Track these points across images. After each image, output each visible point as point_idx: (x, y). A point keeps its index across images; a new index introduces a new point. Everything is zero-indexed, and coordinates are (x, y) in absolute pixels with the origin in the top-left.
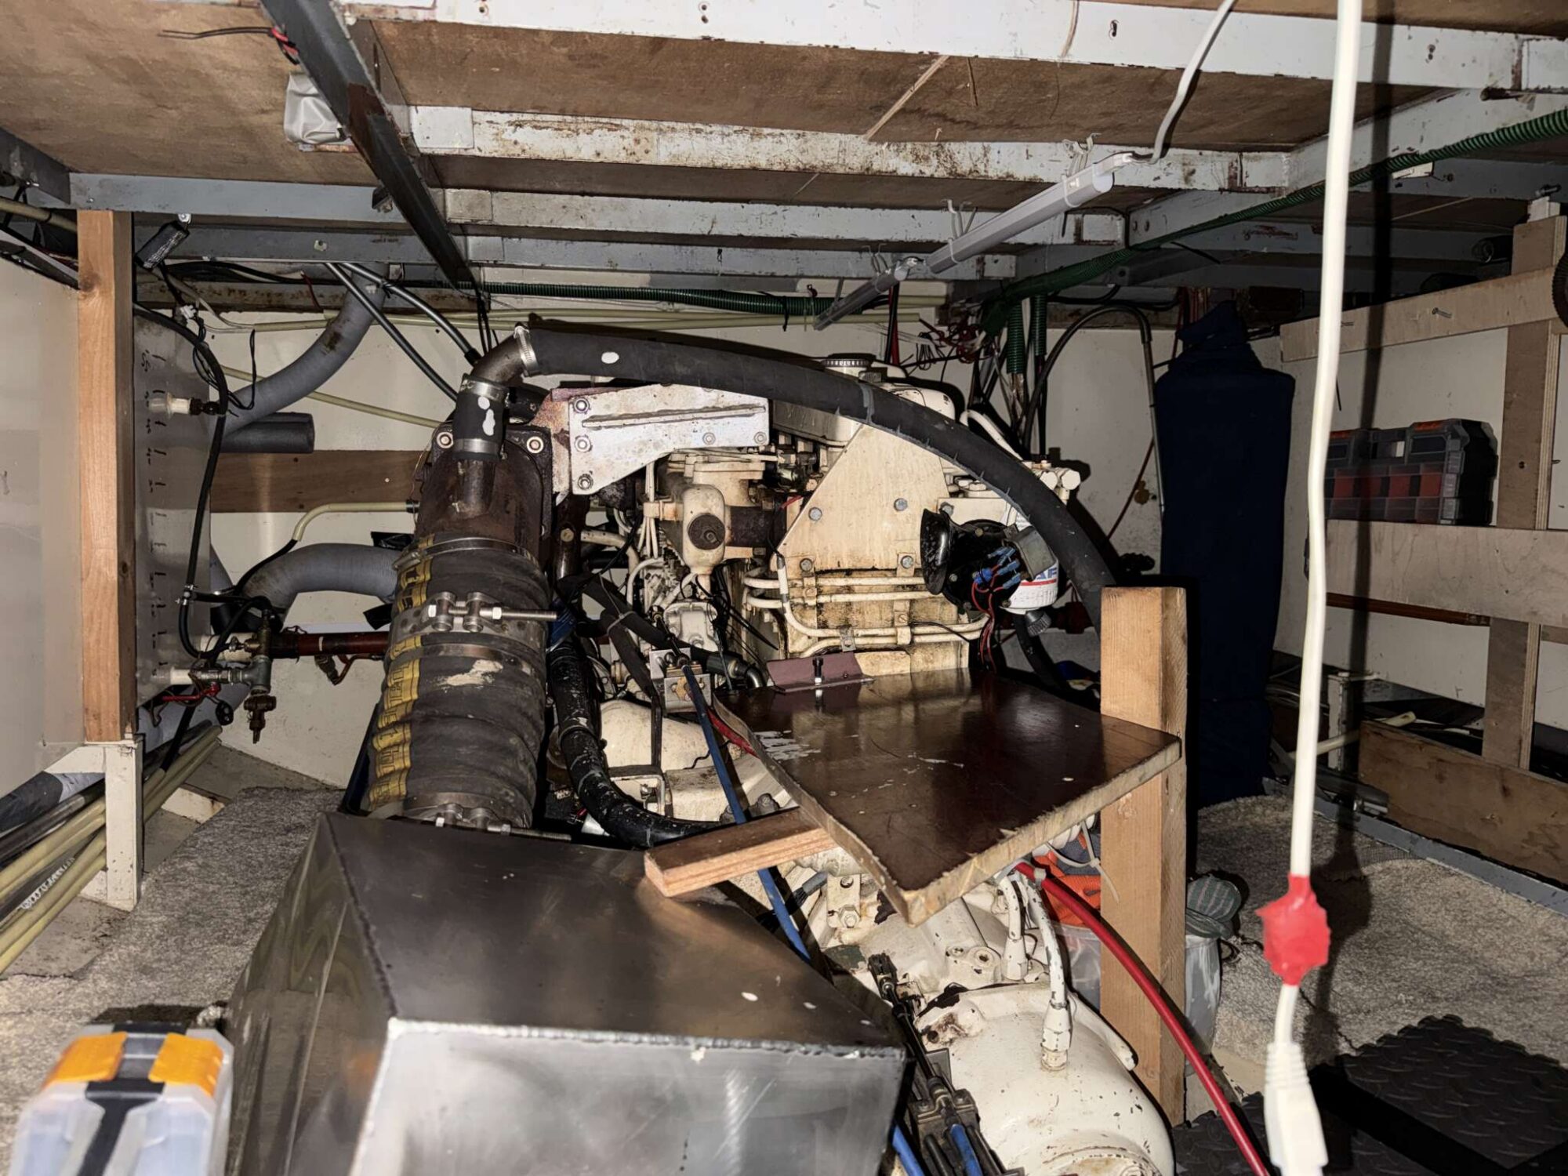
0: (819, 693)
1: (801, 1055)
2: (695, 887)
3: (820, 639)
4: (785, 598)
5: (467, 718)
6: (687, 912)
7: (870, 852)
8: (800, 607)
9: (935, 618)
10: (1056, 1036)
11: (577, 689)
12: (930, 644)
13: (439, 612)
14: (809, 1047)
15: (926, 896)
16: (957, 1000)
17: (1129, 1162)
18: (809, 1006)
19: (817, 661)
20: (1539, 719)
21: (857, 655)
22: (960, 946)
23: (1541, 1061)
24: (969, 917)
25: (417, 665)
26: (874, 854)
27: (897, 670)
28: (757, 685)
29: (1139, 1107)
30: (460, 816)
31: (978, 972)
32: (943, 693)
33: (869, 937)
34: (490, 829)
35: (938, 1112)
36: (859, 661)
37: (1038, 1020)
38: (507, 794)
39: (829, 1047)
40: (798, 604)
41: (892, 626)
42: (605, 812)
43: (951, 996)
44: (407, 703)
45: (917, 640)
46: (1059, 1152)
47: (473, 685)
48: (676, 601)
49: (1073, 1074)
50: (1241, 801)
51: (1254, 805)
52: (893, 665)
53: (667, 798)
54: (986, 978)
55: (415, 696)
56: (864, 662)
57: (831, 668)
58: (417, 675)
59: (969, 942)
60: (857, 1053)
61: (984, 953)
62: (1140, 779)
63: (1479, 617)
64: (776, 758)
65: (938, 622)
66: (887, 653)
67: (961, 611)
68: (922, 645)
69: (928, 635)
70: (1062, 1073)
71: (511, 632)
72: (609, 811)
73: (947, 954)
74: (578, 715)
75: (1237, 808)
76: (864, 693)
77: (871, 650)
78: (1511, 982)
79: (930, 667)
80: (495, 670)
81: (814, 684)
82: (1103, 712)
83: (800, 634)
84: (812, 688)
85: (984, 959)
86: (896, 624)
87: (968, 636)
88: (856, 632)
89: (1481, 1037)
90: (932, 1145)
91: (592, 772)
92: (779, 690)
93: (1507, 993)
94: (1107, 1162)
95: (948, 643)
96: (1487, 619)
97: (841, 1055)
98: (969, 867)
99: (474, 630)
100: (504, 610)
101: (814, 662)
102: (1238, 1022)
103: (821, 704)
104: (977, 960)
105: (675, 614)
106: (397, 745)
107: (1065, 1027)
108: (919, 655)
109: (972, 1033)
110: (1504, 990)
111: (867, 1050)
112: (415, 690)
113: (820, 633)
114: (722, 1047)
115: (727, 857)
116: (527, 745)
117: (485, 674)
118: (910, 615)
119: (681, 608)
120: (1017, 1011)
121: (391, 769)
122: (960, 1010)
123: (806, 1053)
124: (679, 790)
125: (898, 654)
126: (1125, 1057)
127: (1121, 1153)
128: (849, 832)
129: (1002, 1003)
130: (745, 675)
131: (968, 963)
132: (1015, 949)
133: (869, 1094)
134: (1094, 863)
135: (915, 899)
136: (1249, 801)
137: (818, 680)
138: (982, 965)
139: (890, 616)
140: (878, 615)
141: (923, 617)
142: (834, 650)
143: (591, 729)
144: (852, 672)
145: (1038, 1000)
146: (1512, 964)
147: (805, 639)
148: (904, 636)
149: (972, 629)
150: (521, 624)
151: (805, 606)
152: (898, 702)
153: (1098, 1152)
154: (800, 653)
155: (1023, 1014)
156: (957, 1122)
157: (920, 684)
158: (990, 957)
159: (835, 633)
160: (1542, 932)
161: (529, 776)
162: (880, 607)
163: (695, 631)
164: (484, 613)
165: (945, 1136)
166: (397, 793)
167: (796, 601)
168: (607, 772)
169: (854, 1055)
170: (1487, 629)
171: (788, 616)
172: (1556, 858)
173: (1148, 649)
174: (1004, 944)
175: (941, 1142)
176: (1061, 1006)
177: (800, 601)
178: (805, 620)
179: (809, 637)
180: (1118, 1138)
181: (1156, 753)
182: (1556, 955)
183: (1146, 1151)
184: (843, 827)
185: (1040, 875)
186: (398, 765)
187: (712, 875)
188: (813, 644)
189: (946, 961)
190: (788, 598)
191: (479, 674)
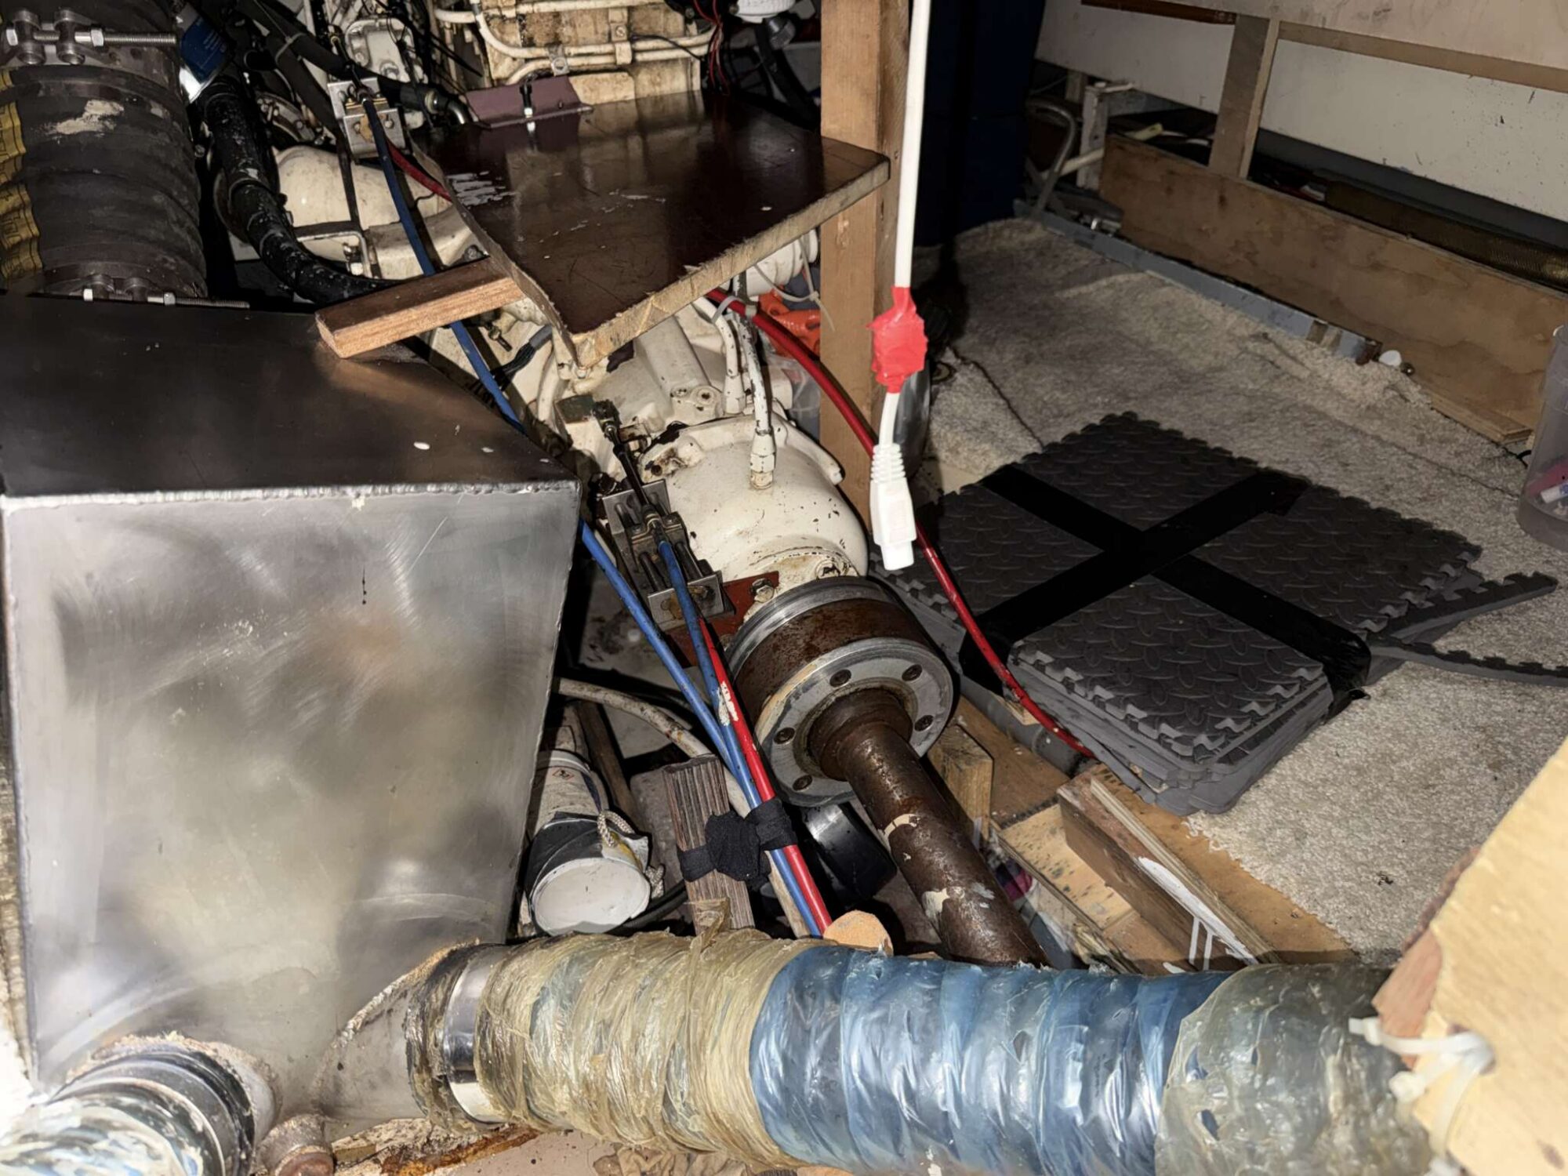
0: (531, 127)
1: (472, 495)
2: (372, 346)
3: (527, 60)
4: (476, 9)
5: (91, 172)
6: (368, 371)
7: (547, 297)
8: (497, 21)
9: (659, 30)
10: (761, 460)
11: (240, 134)
12: (655, 62)
13: (20, 39)
14: (478, 486)
15: (596, 337)
16: (677, 436)
17: (823, 557)
18: (486, 450)
19: (526, 90)
20: (1265, 125)
21: (572, 79)
22: (683, 386)
23: (1195, 443)
24: (694, 360)
25: (14, 110)
26: (551, 299)
27: (620, 96)
28: (462, 121)
29: (836, 513)
30: (111, 288)
31: (701, 409)
32: (675, 122)
33: (601, 386)
34: (151, 299)
35: (649, 534)
36: (575, 87)
37: (747, 445)
38: (165, 261)
39: (500, 485)
40: (494, 17)
41: (610, 41)
42: (294, 275)
43: (672, 433)
44: (15, 158)
45: (639, 57)
46: (763, 554)
47: (92, 133)
48: (360, 17)
49: (777, 491)
50: (991, 225)
51: (1002, 229)
52: (614, 89)
53: (371, 256)
54: (709, 413)
55: (23, 150)
56: (581, 87)
57: (543, 94)
58: (17, 123)
59: (692, 383)
60: (530, 488)
61: (706, 392)
62: (842, 204)
63: (1227, 14)
64: (467, 203)
65: (662, 34)
66: (606, 76)
67: (687, 21)
68: (646, 63)
69: (651, 51)
70: (769, 490)
71: (123, 62)
72: (298, 274)
73: (672, 395)
74: (246, 165)
75: (986, 232)
76: (584, 127)
77: (588, 72)
78: (1194, 378)
79: (658, 90)
80: (115, 113)
81: (524, 116)
82: (823, 133)
83: (503, 55)
84: (522, 121)
85: (706, 397)
86: (614, 38)
87: (696, 51)
88: (567, 50)
89: (1152, 427)
90: (646, 561)
91: (271, 232)
92: (485, 125)
93: (1188, 389)
94: (804, 559)
95: (674, 61)
96: (1234, 15)
97: (515, 491)
98: (646, 306)
99: (75, 62)
100: (106, 33)
101: (522, 90)
102: (945, 435)
103: (536, 140)
104: (700, 399)
105: (359, 35)
106: (15, 210)
107: (769, 450)
108: (644, 77)
109: (691, 463)
110: (1185, 386)
112: (20, 142)
113: (525, 53)
114: (384, 493)
116: (179, 204)
117: (103, 118)
118: (629, 26)
119: (365, 27)
120: (733, 441)
121: (17, 239)
122: (683, 447)
123: (477, 492)
124: (385, 247)
125: (619, 76)
126: (833, 474)
127: (817, 551)
128: (530, 279)
129: (721, 434)
130: (446, 109)
131: (690, 402)
132: (733, 387)
133: (549, 522)
134: (813, 296)
136: (999, 224)
137: (528, 112)
138: (704, 402)
139: (606, 29)
140: (592, 27)
141: (645, 28)
142: (545, 74)
143: (265, 182)
144: (568, 100)
145: (748, 429)
146: (1197, 364)
147: (508, 61)
148: (624, 55)
149: (699, 42)
150: (136, 51)
151: (503, 17)
152: (623, 134)
153: (796, 552)
154: (507, 79)
155: (738, 443)
156: (664, 539)
157: (648, 111)
158: (712, 395)
159: (543, 52)
160: (1229, 333)
161: (189, 239)
162: (594, 18)
163: (386, 57)
164: (81, 38)
165: (657, 552)
166: (32, 266)
167: (493, 12)
168: (293, 232)
169: (527, 489)
170: (1231, 28)
171: (484, 30)
172: (1254, 264)
173: (866, 57)
174: (723, 381)
175: (654, 558)
176: (765, 432)
177: (496, 12)
178: (506, 38)
179: (514, 59)
180: (815, 539)
181: (861, 175)
182: (1236, 352)
183: (840, 547)
184: (524, 274)
186: (24, 234)
188: (520, 67)
189: (671, 403)
190: (481, 9)
191: (95, 119)
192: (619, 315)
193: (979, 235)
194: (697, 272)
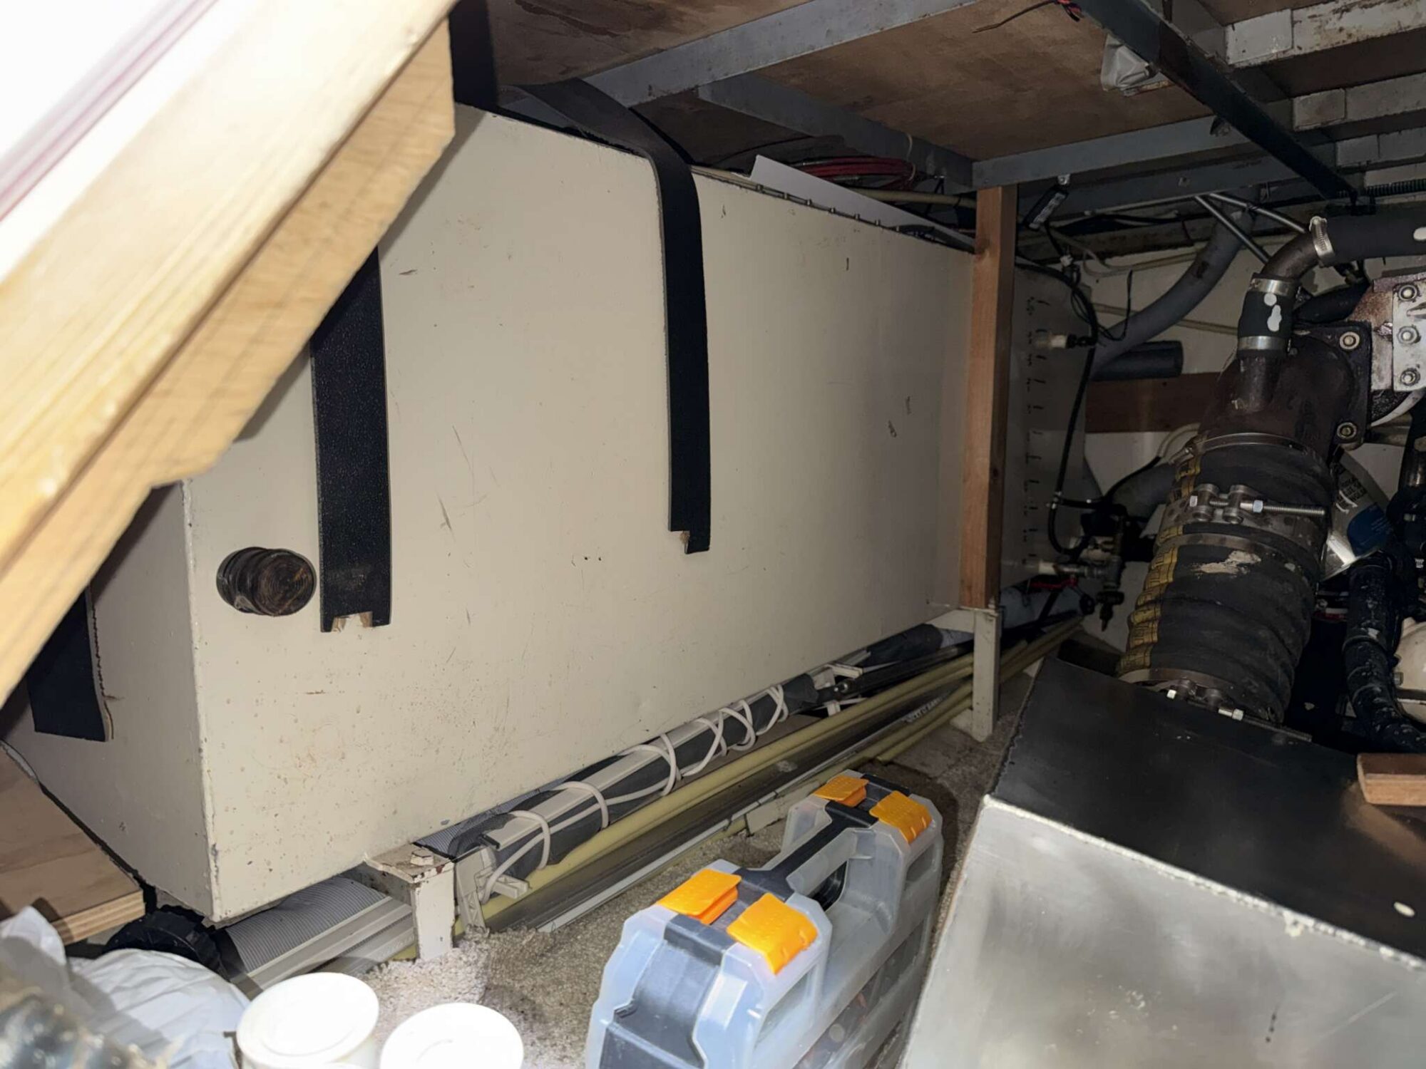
5: (1215, 604)
11: (1375, 599)
13: (1199, 503)
25: (1176, 552)
30: (1193, 693)
34: (1222, 711)
38: (1250, 684)
42: (1378, 728)
44: (1162, 585)
47: (1227, 575)
55: (1171, 579)
58: (1175, 560)
71: (1275, 527)
72: (1383, 728)
74: (1371, 626)
80: (1252, 562)
91: (1370, 685)
99: (1234, 522)
100: (1266, 503)
106: (1148, 621)
112: (1171, 574)
116: (1283, 641)
117: (1240, 565)
121: (1141, 642)
143: (1383, 642)
150: (1288, 519)
161: (1280, 671)
164: (1243, 505)
166: (1142, 663)
168: (1394, 692)
186: (1147, 639)
191: (1234, 565)
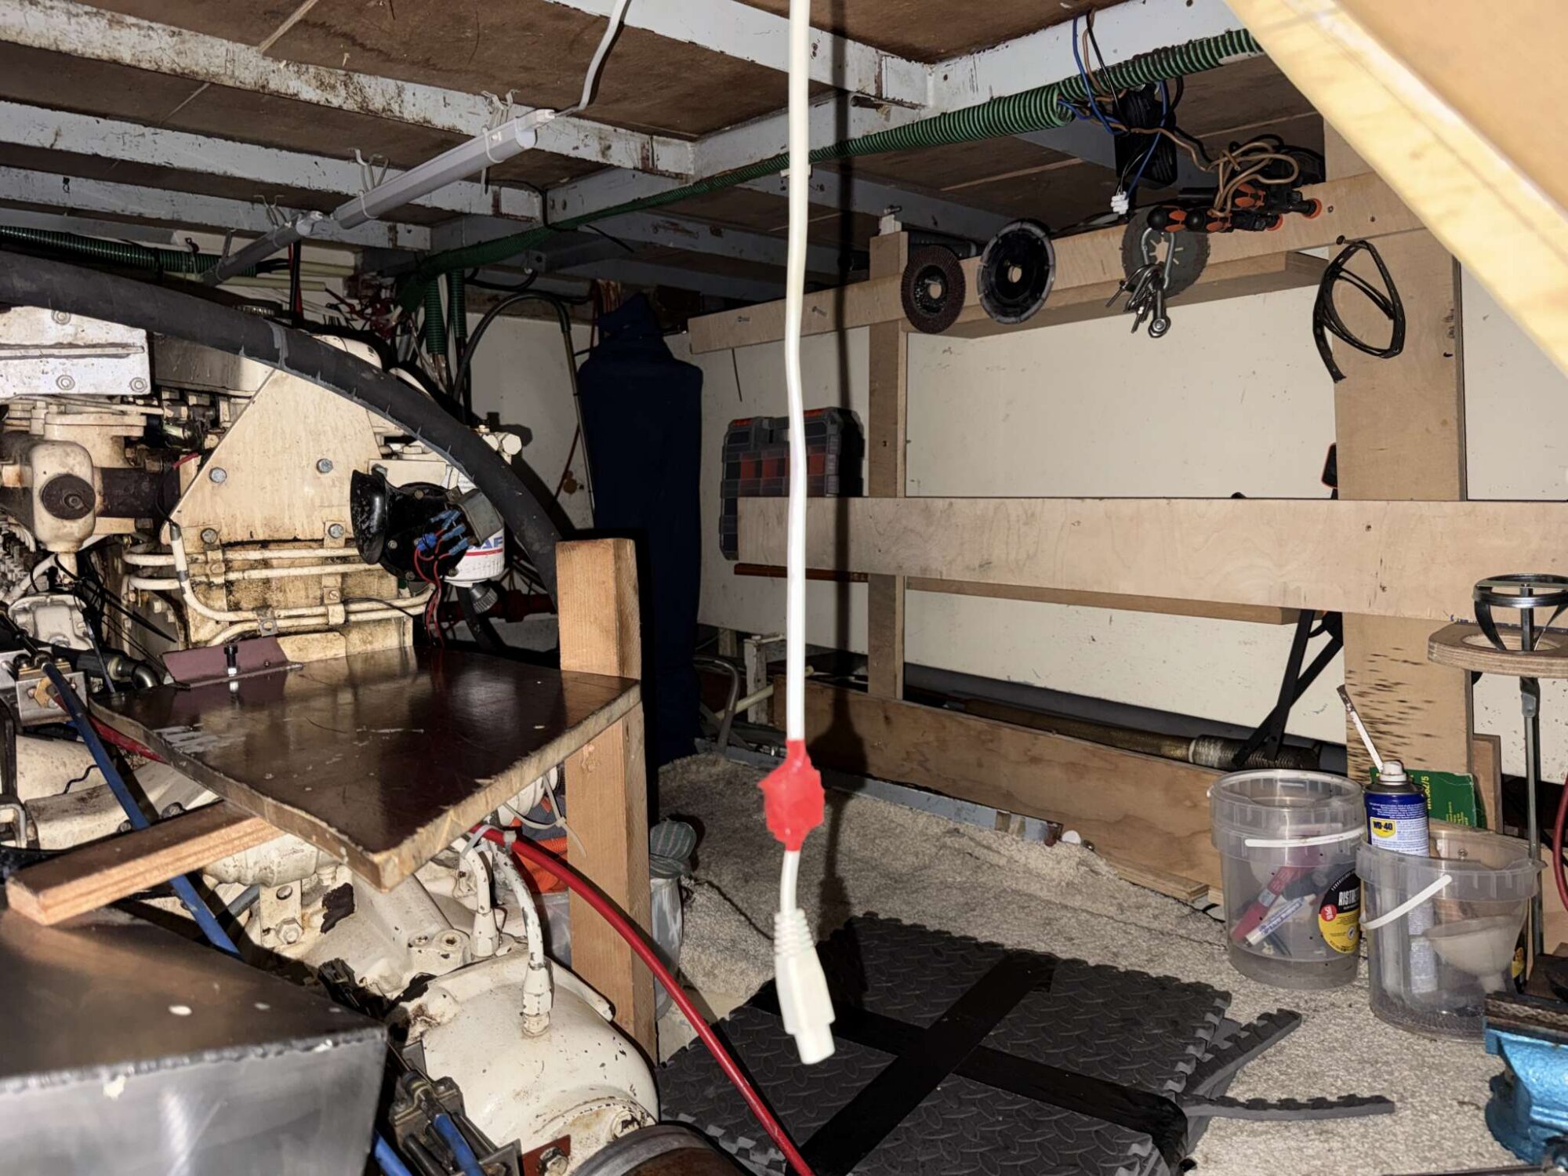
0: (234, 686)
1: (260, 1059)
3: (232, 623)
4: (183, 576)
6: (76, 941)
7: (324, 825)
8: (203, 587)
9: (373, 594)
10: (537, 999)
12: (367, 622)
14: (267, 1047)
15: (399, 856)
16: (426, 989)
17: (619, 1108)
18: (261, 1006)
19: (230, 652)
20: (908, 660)
21: (280, 640)
22: (422, 934)
23: (938, 933)
24: (431, 903)
26: (330, 825)
27: (330, 654)
28: (149, 684)
29: (623, 1053)
31: (446, 956)
32: (388, 676)
33: (315, 949)
35: (419, 1107)
36: (282, 646)
37: (516, 991)
39: (294, 1042)
40: (201, 583)
41: (322, 603)
43: (419, 986)
45: (353, 618)
46: (548, 1117)
48: (25, 594)
49: (556, 1036)
50: (678, 762)
51: (689, 764)
52: (324, 648)
53: (30, 832)
54: (456, 959)
56: (289, 648)
57: (248, 656)
59: (433, 928)
60: (329, 1042)
61: (450, 936)
62: (608, 720)
63: (860, 574)
64: (188, 752)
65: (375, 597)
66: (317, 636)
67: (401, 585)
68: (358, 624)
69: (363, 612)
70: (547, 1035)
73: (410, 946)
75: (674, 769)
76: (292, 681)
77: (296, 633)
78: (905, 879)
79: (369, 648)
81: (227, 675)
82: (563, 667)
83: (205, 619)
84: (225, 680)
85: (451, 942)
86: (326, 601)
87: (412, 611)
88: (276, 613)
89: (894, 924)
90: (412, 1146)
92: (182, 687)
93: (904, 888)
94: (597, 1114)
95: (388, 620)
96: (866, 575)
97: (309, 1049)
98: (445, 821)
101: (226, 651)
102: (699, 957)
103: (237, 697)
104: (444, 945)
105: (25, 611)
107: (546, 987)
108: (355, 636)
109: (445, 1020)
110: (901, 886)
111: (341, 1037)
113: (232, 616)
114: (150, 1070)
115: (131, 865)
118: (342, 590)
119: (34, 603)
120: (491, 986)
122: (432, 1001)
123: (264, 1055)
124: (47, 820)
125: (330, 635)
126: (603, 1009)
127: (610, 1102)
128: (295, 811)
129: (477, 981)
130: (133, 674)
131: (432, 951)
132: (485, 924)
133: (347, 1087)
134: (560, 822)
135: (387, 861)
136: (685, 761)
137: (232, 671)
138: (449, 948)
139: (318, 593)
140: (303, 593)
141: (358, 592)
142: (252, 636)
144: (274, 660)
145: (514, 970)
146: (903, 864)
147: (212, 624)
148: (337, 615)
149: (417, 604)
151: (210, 585)
152: (333, 690)
153: (587, 1107)
154: (206, 642)
155: (498, 988)
156: (440, 1111)
157: (358, 666)
158: (458, 939)
159: (251, 615)
160: (922, 833)
162: (306, 584)
163: (58, 630)
165: (427, 1132)
167: (198, 579)
169: (325, 1046)
170: (866, 585)
171: (189, 597)
172: (928, 770)
173: (603, 600)
174: (471, 925)
175: (423, 1140)
176: (540, 966)
177: (204, 579)
178: (211, 603)
179: (217, 622)
180: (603, 1088)
181: (620, 695)
182: (934, 850)
183: (631, 1094)
184: (287, 807)
185: (510, 838)
187: (110, 889)
188: (223, 630)
189: (409, 953)
190: (187, 575)
192: (420, 830)
193: (669, 772)
194: (490, 784)
